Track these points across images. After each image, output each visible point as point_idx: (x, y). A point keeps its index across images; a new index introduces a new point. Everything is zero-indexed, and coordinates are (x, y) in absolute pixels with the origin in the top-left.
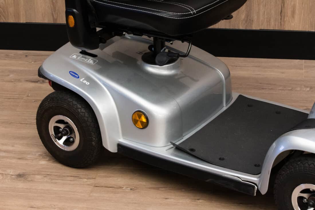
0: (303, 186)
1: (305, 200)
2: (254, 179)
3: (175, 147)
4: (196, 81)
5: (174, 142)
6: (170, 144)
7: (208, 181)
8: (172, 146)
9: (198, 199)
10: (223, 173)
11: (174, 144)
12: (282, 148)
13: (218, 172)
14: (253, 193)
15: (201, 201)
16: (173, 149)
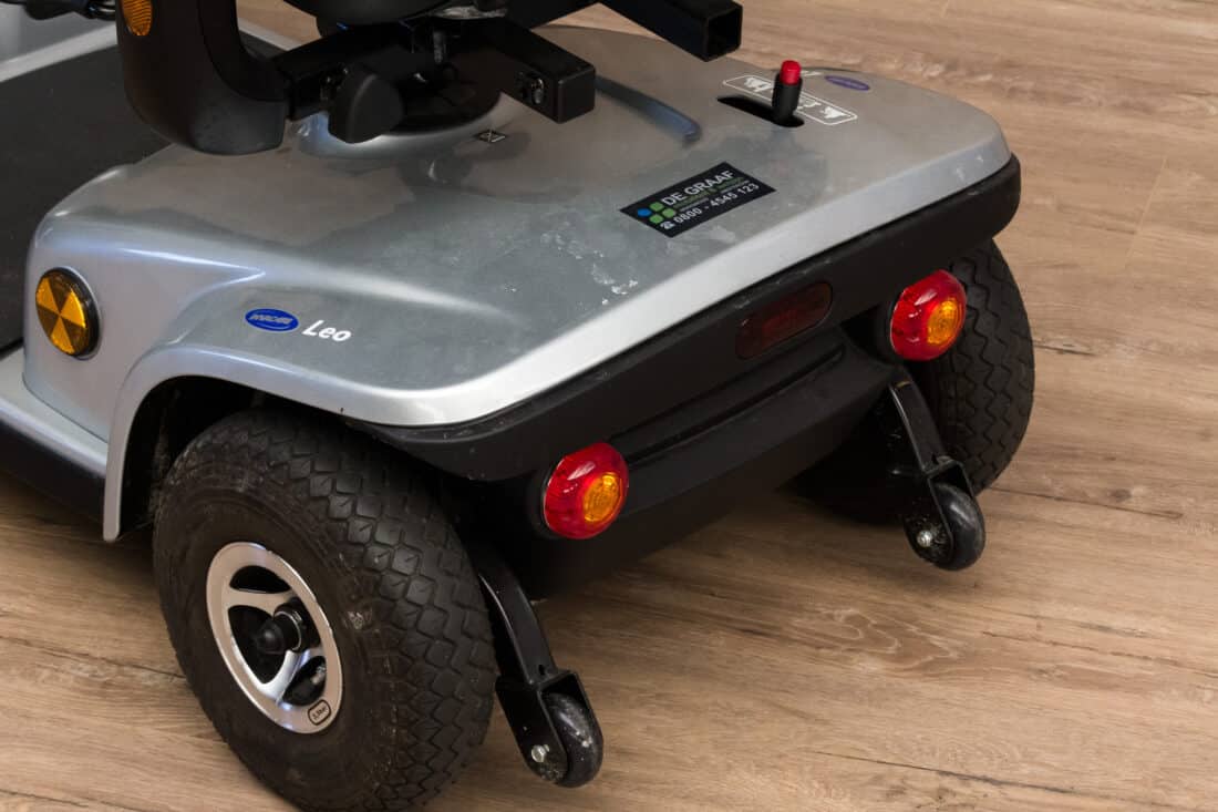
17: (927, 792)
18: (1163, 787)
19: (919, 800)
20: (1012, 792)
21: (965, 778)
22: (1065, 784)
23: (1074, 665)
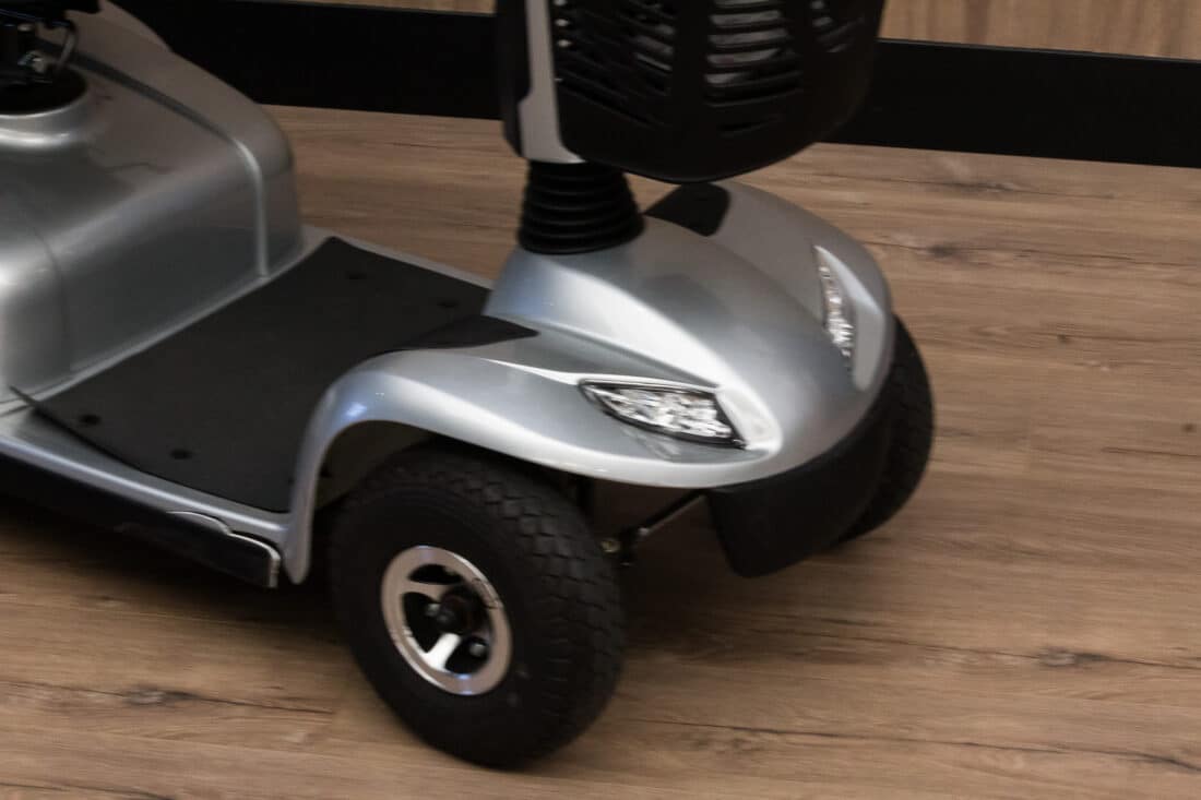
0: (424, 555)
1: (434, 607)
2: (269, 526)
3: (31, 408)
4: (163, 170)
5: (26, 391)
6: (12, 396)
7: (120, 529)
8: (21, 403)
9: (106, 599)
10: (168, 502)
11: (26, 398)
12: (356, 412)
13: (151, 496)
14: (266, 579)
15: (112, 604)
16: (24, 414)
17: (726, 743)
18: (907, 728)
19: (722, 748)
20: (793, 739)
21: (754, 731)
22: (832, 729)
23: (823, 648)
